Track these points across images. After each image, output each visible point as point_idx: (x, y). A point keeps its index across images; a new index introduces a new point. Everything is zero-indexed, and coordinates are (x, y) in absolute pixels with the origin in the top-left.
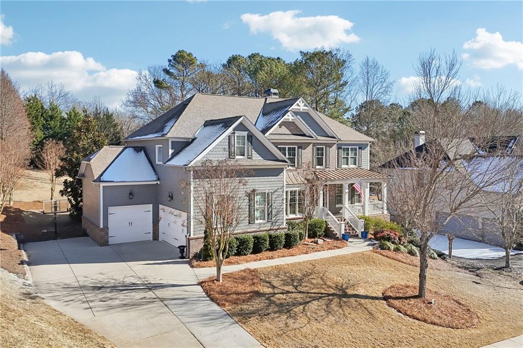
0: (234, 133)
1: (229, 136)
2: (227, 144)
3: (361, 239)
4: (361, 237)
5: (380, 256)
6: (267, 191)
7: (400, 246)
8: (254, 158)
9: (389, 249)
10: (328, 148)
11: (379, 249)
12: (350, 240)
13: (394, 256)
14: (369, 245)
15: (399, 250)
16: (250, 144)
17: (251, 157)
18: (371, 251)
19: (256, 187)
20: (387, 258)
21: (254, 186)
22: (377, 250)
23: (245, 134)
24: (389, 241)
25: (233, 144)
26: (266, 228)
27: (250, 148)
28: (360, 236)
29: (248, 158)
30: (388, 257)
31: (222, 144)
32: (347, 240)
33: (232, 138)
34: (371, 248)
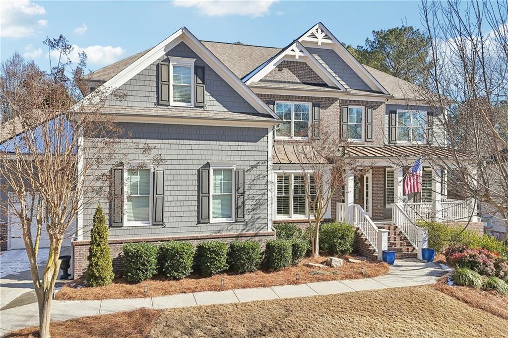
0: (168, 60)
1: (158, 65)
2: (154, 79)
3: (421, 261)
4: (421, 259)
5: (448, 298)
6: (234, 167)
7: (497, 279)
8: (208, 108)
9: (471, 284)
10: (370, 110)
11: (451, 283)
12: (396, 262)
13: (481, 301)
14: (431, 274)
15: (494, 288)
16: (199, 81)
17: (201, 105)
18: (432, 286)
19: (213, 159)
20: (465, 304)
21: (208, 158)
22: (445, 286)
23: (191, 62)
24: (472, 269)
25: (164, 78)
26: (231, 233)
27: (200, 89)
28: (420, 256)
29: (195, 107)
30: (466, 302)
31: (142, 78)
32: (391, 263)
33: (164, 69)
34: (433, 280)
